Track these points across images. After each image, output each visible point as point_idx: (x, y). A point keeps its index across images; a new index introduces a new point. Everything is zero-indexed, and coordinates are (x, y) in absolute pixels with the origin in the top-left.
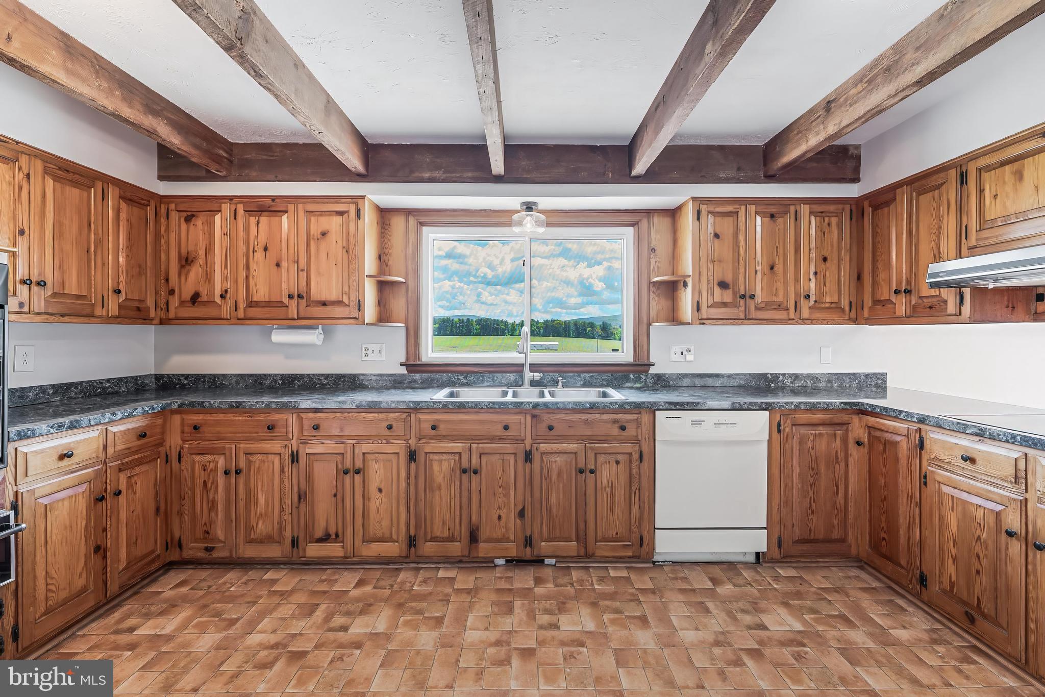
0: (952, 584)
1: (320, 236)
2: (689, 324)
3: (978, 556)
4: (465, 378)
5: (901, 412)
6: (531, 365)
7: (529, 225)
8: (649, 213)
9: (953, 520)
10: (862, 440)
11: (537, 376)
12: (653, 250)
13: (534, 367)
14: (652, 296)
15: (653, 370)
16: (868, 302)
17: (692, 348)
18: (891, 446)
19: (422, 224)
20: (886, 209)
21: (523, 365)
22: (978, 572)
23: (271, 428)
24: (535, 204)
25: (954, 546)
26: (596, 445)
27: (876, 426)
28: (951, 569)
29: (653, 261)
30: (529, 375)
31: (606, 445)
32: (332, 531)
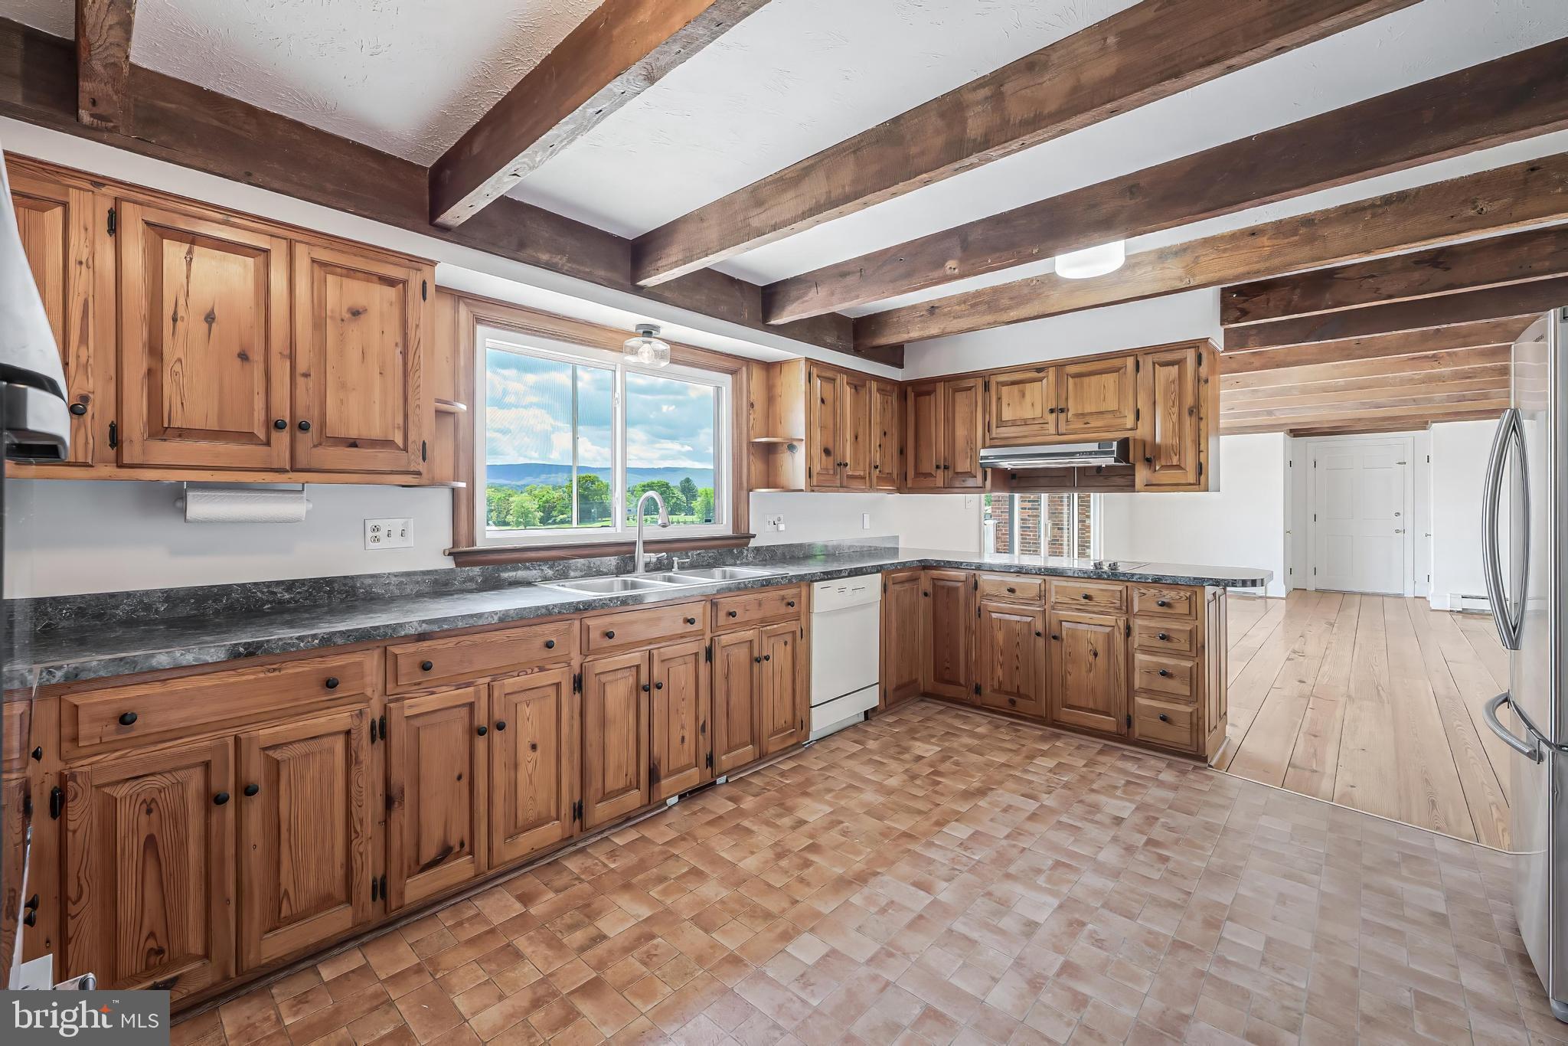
0: (1000, 683)
1: (347, 316)
2: (802, 490)
3: (1017, 656)
4: (551, 568)
5: (962, 563)
6: (645, 543)
7: (646, 355)
8: (748, 361)
9: (1000, 637)
10: (928, 592)
11: (653, 557)
12: (752, 405)
13: (649, 545)
14: (751, 457)
15: (753, 543)
16: (911, 473)
17: (782, 517)
18: (951, 592)
19: (479, 320)
20: (927, 397)
21: (634, 543)
22: (1017, 668)
23: (331, 684)
24: (657, 328)
25: (1001, 655)
26: (768, 628)
27: (941, 577)
28: (999, 672)
29: (751, 417)
30: (642, 557)
31: (775, 626)
32: (454, 841)
